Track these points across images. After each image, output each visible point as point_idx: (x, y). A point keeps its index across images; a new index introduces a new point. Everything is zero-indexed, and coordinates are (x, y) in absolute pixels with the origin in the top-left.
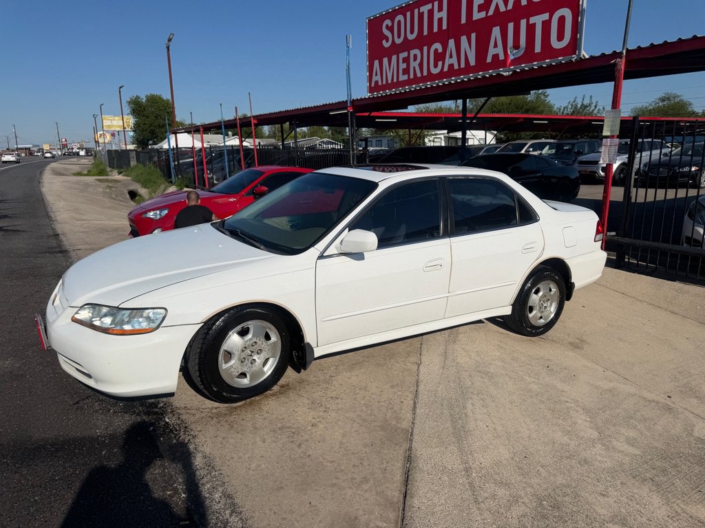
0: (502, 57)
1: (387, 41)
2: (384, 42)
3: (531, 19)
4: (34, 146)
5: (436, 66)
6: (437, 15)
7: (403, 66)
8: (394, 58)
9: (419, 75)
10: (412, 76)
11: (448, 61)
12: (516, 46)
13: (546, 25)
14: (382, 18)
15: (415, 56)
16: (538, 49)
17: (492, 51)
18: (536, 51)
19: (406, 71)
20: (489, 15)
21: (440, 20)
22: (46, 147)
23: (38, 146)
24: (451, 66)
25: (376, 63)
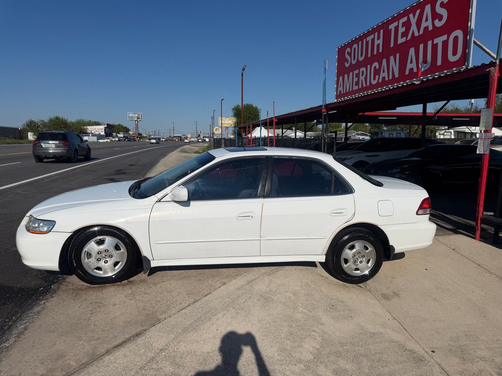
0: (415, 70)
1: (348, 63)
2: (346, 63)
3: (435, 40)
4: (183, 135)
5: (374, 79)
6: (376, 42)
7: (356, 79)
8: (351, 73)
9: (364, 86)
10: (360, 87)
11: (382, 75)
12: (425, 61)
13: (445, 43)
14: (346, 46)
15: (363, 72)
16: (439, 63)
17: (409, 66)
18: (438, 65)
19: (357, 83)
20: (408, 39)
21: (378, 45)
22: (189, 136)
23: (185, 135)
24: (384, 78)
25: (341, 78)
